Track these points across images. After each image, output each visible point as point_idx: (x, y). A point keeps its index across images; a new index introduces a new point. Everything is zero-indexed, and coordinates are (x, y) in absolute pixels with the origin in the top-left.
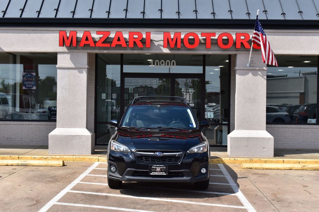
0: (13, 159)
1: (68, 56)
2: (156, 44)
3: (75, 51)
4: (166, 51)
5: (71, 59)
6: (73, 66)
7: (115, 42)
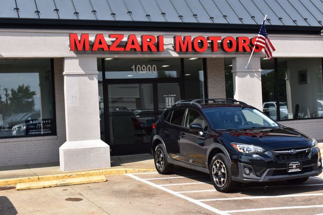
0: (33, 181)
1: (77, 61)
2: (165, 47)
3: (84, 55)
4: (175, 55)
5: (79, 65)
6: (82, 72)
7: (129, 46)
